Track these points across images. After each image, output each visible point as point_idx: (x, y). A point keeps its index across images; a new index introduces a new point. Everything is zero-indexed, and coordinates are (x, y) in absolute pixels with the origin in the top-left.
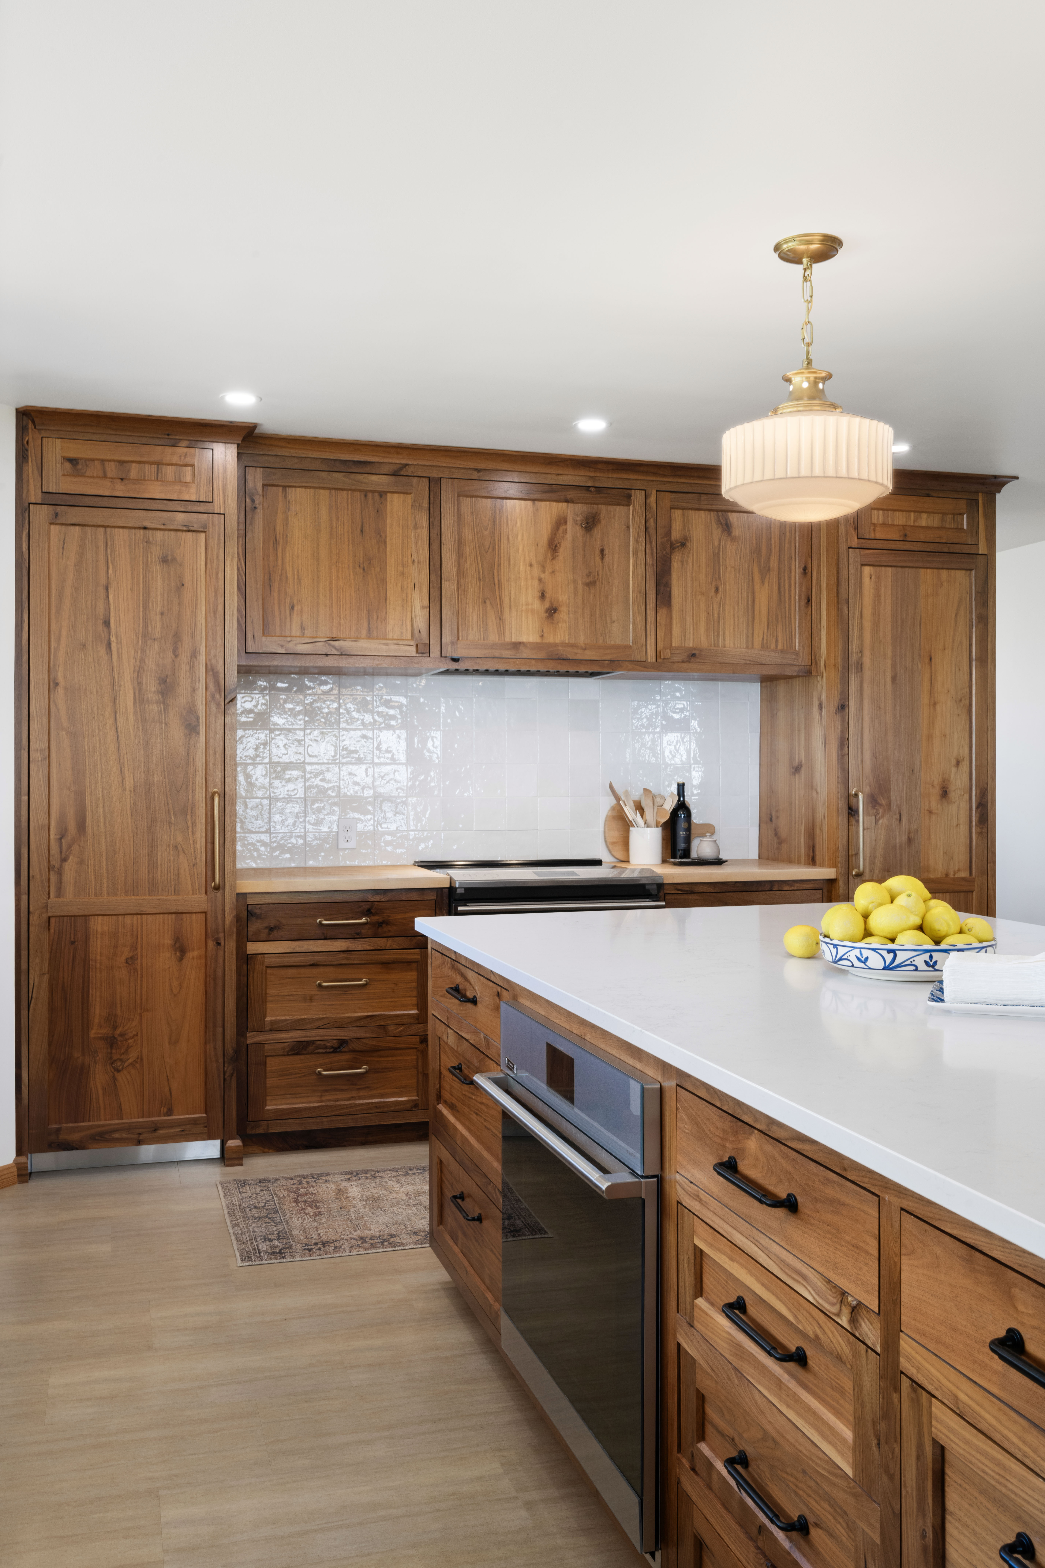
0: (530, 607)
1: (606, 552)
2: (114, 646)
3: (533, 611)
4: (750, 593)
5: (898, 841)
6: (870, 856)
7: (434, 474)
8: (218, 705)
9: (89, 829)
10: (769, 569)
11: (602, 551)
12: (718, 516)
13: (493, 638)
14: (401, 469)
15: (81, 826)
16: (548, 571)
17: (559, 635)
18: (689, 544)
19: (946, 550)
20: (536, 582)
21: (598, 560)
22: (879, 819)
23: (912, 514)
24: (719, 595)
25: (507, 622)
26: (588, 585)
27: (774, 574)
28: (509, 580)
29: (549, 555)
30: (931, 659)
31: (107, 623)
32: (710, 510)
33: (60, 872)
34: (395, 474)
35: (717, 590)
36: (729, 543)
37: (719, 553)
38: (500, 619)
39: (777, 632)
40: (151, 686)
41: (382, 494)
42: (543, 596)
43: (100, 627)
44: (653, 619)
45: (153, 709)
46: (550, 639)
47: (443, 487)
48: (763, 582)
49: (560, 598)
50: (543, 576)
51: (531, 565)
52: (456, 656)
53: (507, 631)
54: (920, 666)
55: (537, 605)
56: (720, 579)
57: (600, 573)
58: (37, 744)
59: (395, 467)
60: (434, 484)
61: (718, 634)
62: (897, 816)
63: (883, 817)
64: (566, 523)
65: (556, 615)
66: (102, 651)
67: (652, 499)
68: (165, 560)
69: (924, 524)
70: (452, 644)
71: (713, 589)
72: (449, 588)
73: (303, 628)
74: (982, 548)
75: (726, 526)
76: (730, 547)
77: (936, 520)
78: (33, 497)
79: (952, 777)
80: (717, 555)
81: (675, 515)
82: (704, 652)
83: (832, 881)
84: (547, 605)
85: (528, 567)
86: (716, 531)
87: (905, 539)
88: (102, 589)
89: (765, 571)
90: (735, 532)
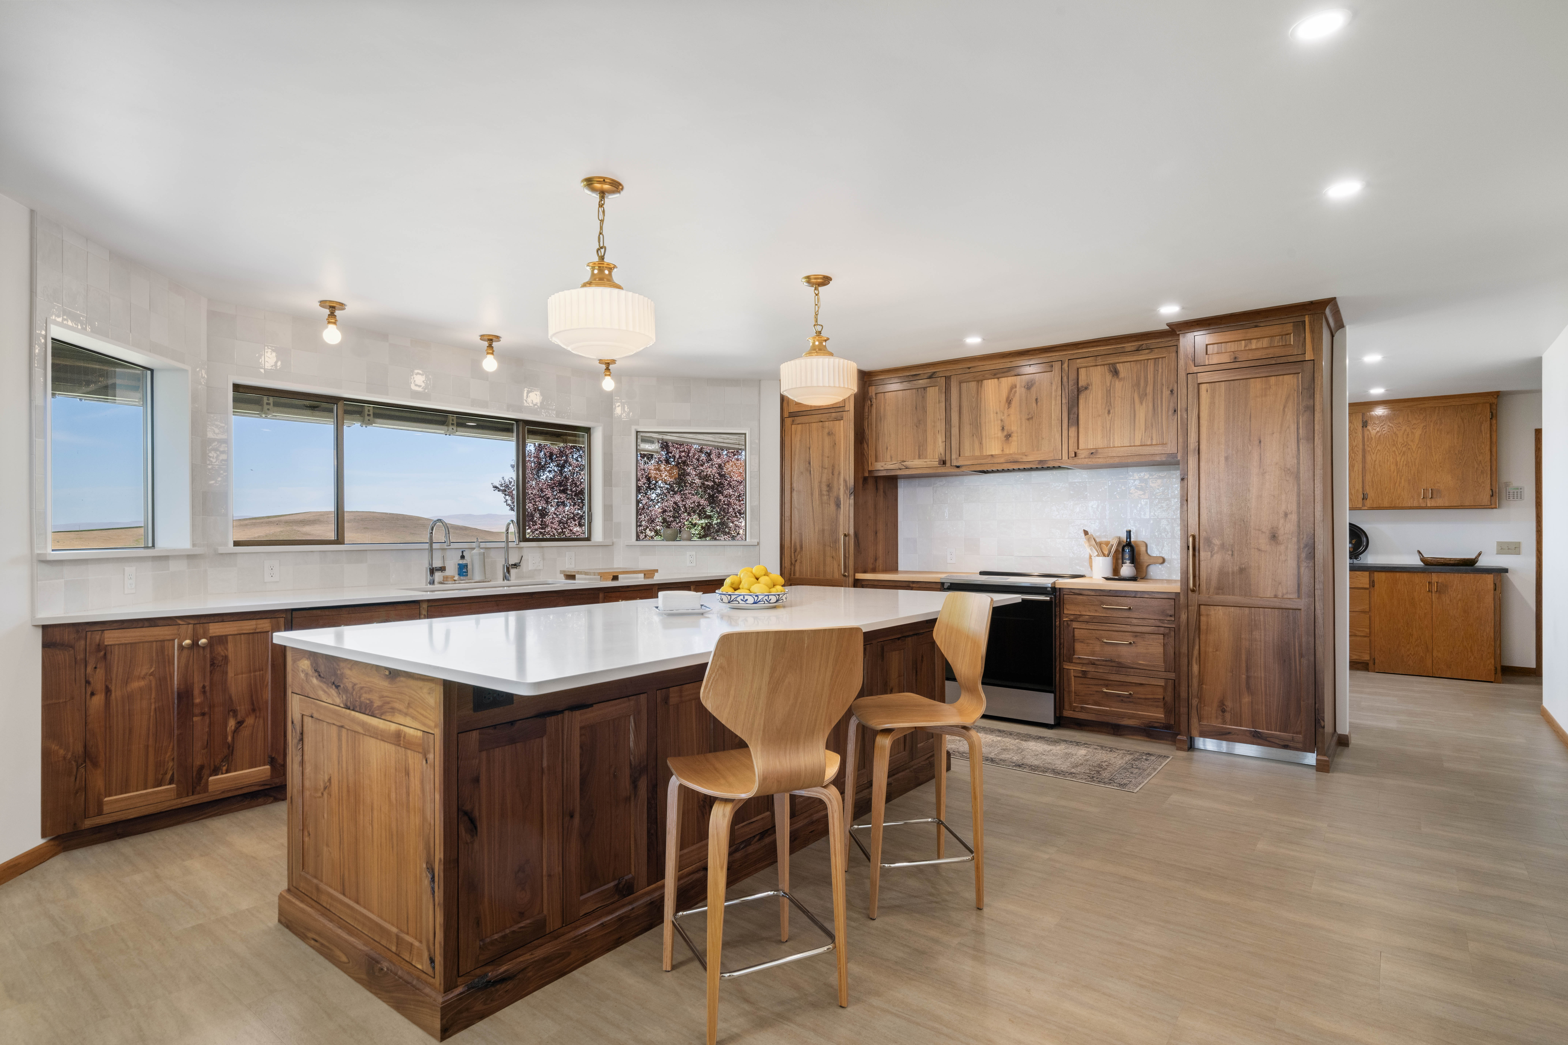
0: (996, 435)
1: (1038, 400)
2: (812, 472)
3: (998, 438)
4: (1132, 412)
5: (1230, 570)
6: (1206, 579)
7: (948, 374)
8: (847, 495)
9: (804, 549)
10: (1146, 394)
11: (1036, 400)
12: (1110, 368)
13: (977, 453)
14: (932, 375)
15: (801, 547)
16: (1006, 415)
17: (1013, 449)
18: (1090, 387)
19: (1273, 362)
20: (1000, 421)
21: (1034, 404)
22: (1214, 554)
23: (1243, 342)
24: (1110, 415)
25: (984, 445)
26: (1028, 419)
27: (1150, 397)
28: (985, 423)
29: (1007, 406)
30: (1260, 442)
31: (810, 463)
32: (1104, 365)
33: (794, 566)
34: (930, 377)
35: (1109, 412)
36: (1117, 383)
37: (1110, 389)
38: (981, 443)
39: (1152, 434)
40: (824, 488)
41: (925, 388)
42: (1003, 429)
43: (808, 465)
44: (1066, 435)
45: (825, 498)
46: (1007, 451)
47: (952, 380)
48: (1141, 403)
49: (1013, 429)
50: (1003, 418)
51: (997, 413)
52: (958, 465)
53: (984, 449)
54: (1250, 447)
55: (1000, 434)
56: (1111, 405)
57: (1035, 412)
58: (787, 514)
59: (929, 374)
60: (948, 379)
61: (1110, 439)
62: (1230, 553)
63: (1217, 553)
64: (1016, 387)
65: (1010, 438)
66: (808, 475)
67: (1065, 366)
68: (829, 434)
69: (1254, 347)
70: (956, 459)
71: (1107, 412)
72: (955, 431)
73: (891, 457)
74: (1309, 356)
75: (1115, 373)
76: (1118, 385)
77: (1265, 343)
78: (786, 415)
79: (1280, 525)
80: (1108, 392)
81: (1082, 372)
82: (1100, 451)
83: (1177, 594)
84: (1005, 433)
85: (995, 414)
86: (1109, 377)
87: (1235, 360)
88: (808, 449)
89: (1143, 396)
90: (1122, 375)
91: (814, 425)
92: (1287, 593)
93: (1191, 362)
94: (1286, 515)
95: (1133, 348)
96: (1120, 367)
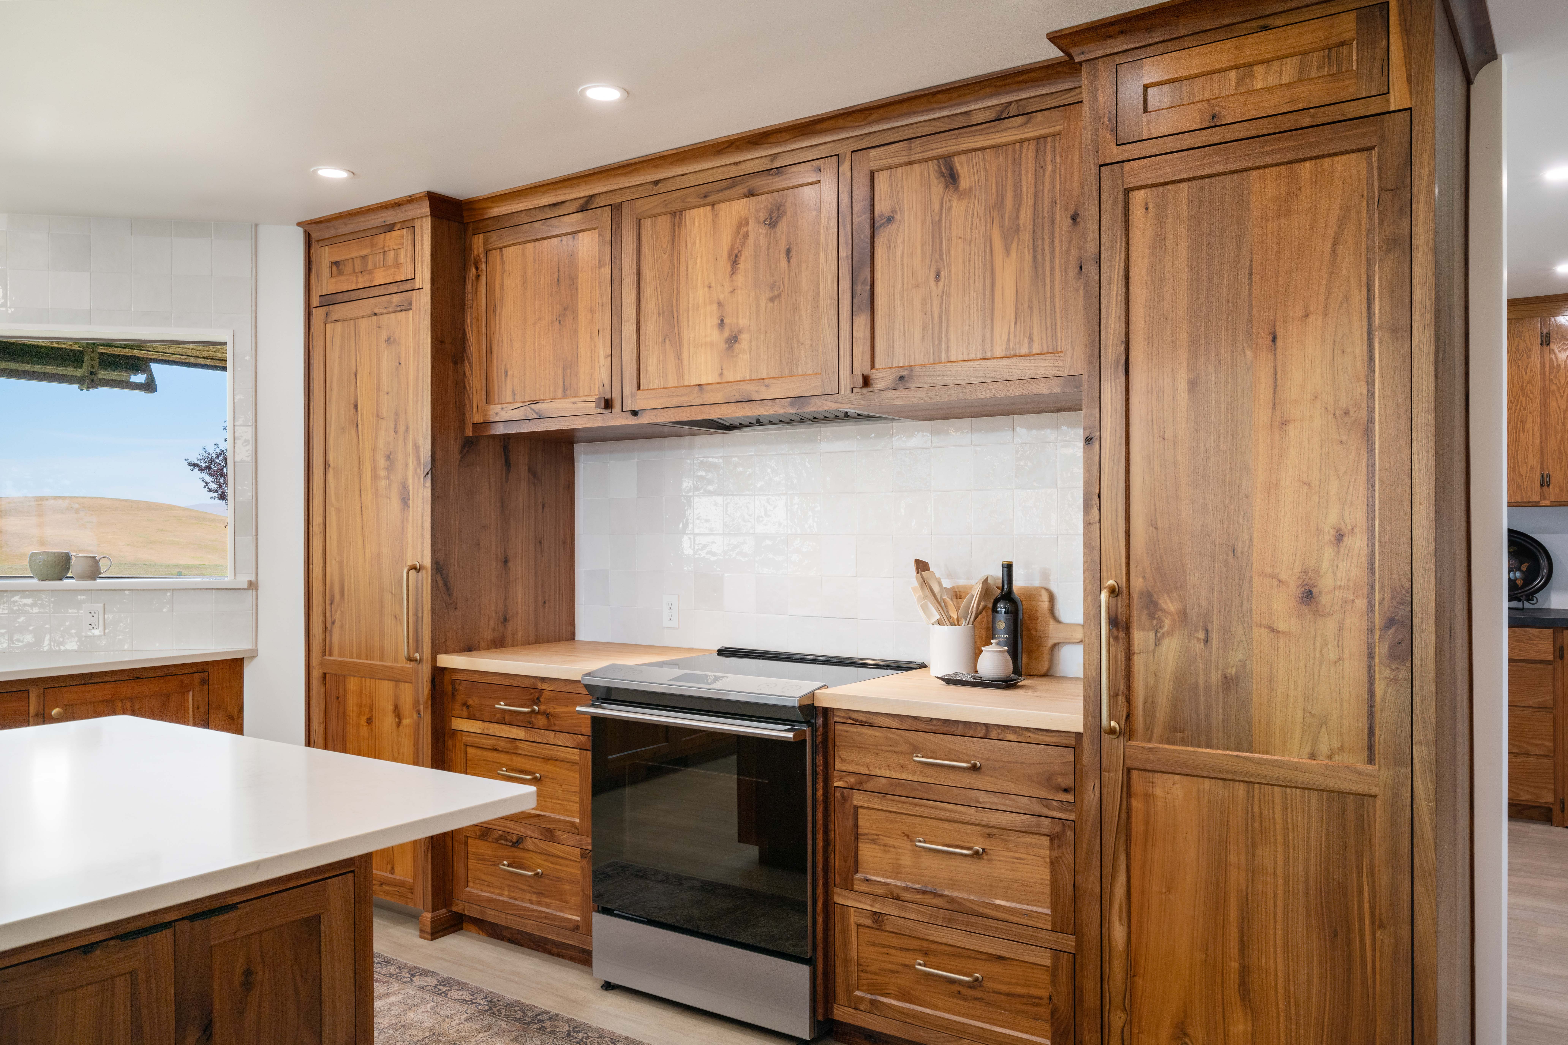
0: (708, 339)
1: (793, 252)
2: (360, 426)
3: (712, 343)
4: (988, 273)
5: (1201, 680)
6: (1146, 702)
7: (616, 199)
8: (419, 478)
9: (346, 597)
10: (1018, 229)
11: (788, 251)
12: (939, 167)
13: (672, 382)
14: (587, 203)
15: (342, 593)
16: (727, 289)
17: (741, 369)
18: (897, 217)
19: (1307, 121)
20: (715, 306)
21: (784, 263)
22: (1163, 636)
23: (1233, 73)
24: (941, 284)
25: (685, 362)
26: (772, 299)
27: (1026, 237)
28: (687, 310)
29: (729, 269)
30: (1274, 339)
31: (356, 407)
32: (926, 160)
34: (583, 209)
35: (938, 276)
36: (955, 203)
37: (940, 221)
38: (679, 358)
39: (1031, 327)
40: (382, 463)
41: (574, 235)
42: (722, 323)
43: (353, 411)
44: (848, 334)
46: (730, 376)
47: (624, 213)
48: (1008, 252)
49: (741, 322)
50: (721, 297)
51: (710, 287)
52: (634, 408)
53: (686, 372)
54: (1249, 354)
55: (716, 337)
56: (941, 258)
57: (786, 281)
59: (582, 201)
60: (616, 210)
61: (940, 341)
62: (1201, 635)
63: (1170, 633)
64: (747, 224)
65: (736, 346)
66: (353, 432)
67: (846, 166)
68: (389, 341)
69: (1259, 84)
70: (633, 395)
71: (933, 275)
72: (629, 330)
73: (514, 394)
74: (1397, 99)
75: (951, 178)
76: (958, 207)
77: (1288, 70)
78: (315, 302)
79: (1325, 565)
80: (937, 225)
81: (882, 181)
82: (918, 371)
83: (1079, 736)
84: (727, 333)
85: (707, 289)
86: (937, 188)
87: (1214, 121)
88: (353, 376)
89: (1011, 233)
90: (965, 182)
91: (363, 323)
92: (1342, 749)
93: (1108, 134)
94: (1339, 537)
95: (990, 115)
96: (961, 165)
